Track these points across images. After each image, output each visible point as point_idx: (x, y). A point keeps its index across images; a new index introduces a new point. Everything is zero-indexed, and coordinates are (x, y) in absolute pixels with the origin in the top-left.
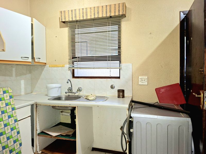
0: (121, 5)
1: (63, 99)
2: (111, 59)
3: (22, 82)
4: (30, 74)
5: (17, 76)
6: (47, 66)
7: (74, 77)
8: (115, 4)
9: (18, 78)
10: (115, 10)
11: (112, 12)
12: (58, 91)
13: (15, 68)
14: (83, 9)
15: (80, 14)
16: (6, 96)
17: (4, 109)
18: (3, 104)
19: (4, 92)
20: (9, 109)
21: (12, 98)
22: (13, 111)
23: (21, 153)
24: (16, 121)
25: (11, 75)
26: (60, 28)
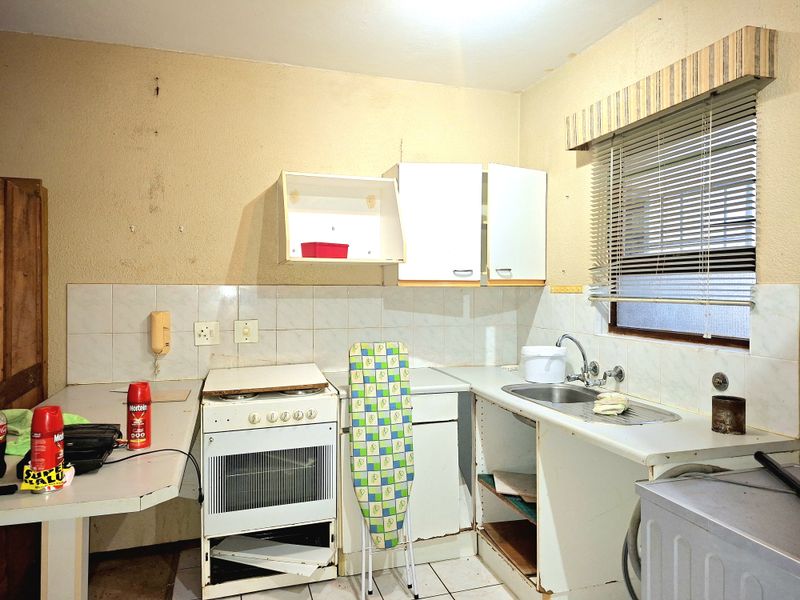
0: (731, 44)
1: (557, 395)
2: (711, 264)
3: (491, 333)
4: (515, 312)
5: (473, 315)
6: (547, 288)
7: (614, 326)
8: (713, 45)
9: (478, 320)
10: (712, 67)
11: (703, 77)
12: (547, 369)
13: (468, 296)
14: (618, 94)
15: (609, 112)
16: (393, 362)
17: (384, 387)
18: (382, 377)
19: (389, 352)
20: (394, 389)
21: (404, 366)
22: (404, 397)
23: (408, 496)
24: (406, 419)
25: (460, 314)
26: (578, 166)
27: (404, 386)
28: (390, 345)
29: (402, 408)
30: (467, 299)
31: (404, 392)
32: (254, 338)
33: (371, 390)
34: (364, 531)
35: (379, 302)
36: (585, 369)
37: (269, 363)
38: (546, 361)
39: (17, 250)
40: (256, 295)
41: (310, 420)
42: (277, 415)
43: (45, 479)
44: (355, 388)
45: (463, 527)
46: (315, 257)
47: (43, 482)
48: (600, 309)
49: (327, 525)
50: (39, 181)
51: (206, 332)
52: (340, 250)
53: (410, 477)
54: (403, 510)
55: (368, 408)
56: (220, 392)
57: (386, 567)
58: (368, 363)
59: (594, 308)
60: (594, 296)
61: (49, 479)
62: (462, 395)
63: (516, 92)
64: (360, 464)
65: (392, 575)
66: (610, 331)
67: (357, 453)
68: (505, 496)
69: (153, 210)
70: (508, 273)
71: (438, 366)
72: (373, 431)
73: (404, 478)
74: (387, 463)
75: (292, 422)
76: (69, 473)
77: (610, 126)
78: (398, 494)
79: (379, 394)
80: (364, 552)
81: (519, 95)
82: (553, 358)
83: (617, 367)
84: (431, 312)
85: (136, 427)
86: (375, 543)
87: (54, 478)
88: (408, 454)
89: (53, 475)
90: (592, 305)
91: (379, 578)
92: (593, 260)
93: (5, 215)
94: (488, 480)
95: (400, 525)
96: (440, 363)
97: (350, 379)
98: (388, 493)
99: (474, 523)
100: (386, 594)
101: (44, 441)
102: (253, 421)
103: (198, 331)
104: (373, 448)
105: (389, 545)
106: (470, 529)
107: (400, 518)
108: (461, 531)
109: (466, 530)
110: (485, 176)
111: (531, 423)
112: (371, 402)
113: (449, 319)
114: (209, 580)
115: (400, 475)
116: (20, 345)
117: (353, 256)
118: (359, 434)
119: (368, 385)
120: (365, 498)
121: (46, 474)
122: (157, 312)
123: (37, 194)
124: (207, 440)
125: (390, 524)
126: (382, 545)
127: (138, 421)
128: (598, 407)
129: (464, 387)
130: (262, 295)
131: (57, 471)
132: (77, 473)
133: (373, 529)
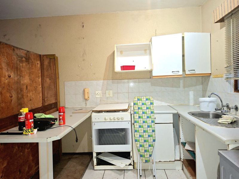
1: (211, 116)
3: (191, 93)
5: (184, 87)
6: (212, 76)
9: (186, 89)
12: (208, 106)
16: (148, 103)
17: (145, 111)
18: (144, 107)
19: (147, 99)
20: (149, 112)
21: (152, 104)
22: (152, 114)
23: (153, 147)
24: (153, 122)
25: (179, 87)
26: (220, 29)
27: (152, 111)
28: (147, 97)
29: (151, 118)
30: (181, 81)
31: (152, 113)
32: (111, 95)
33: (140, 112)
34: (139, 156)
35: (150, 83)
36: (223, 106)
37: (116, 103)
38: (207, 103)
39: (46, 73)
40: (111, 83)
41: (122, 120)
42: (112, 118)
43: (28, 131)
44: (135, 111)
45: (176, 159)
46: (124, 70)
47: (27, 132)
48: (230, 83)
49: (129, 152)
50: (55, 55)
51: (99, 94)
52: (133, 67)
53: (154, 141)
54: (152, 151)
55: (139, 117)
56: (97, 111)
57: (150, 168)
58: (139, 103)
59: (227, 82)
60: (227, 78)
61: (29, 131)
62: (174, 115)
63: (200, 6)
64: (137, 135)
65: (151, 171)
66: (235, 91)
67: (136, 131)
68: (188, 150)
69: (84, 60)
70: (194, 71)
71: (171, 105)
72: (141, 125)
73: (152, 141)
74: (146, 135)
75: (117, 120)
76: (36, 130)
77: (228, 10)
78: (150, 146)
79: (143, 113)
80: (139, 163)
81: (201, 7)
82: (210, 102)
83: (236, 105)
84: (168, 87)
85: (61, 119)
86: (142, 160)
87: (30, 131)
88: (153, 133)
89: (30, 130)
90: (227, 81)
91: (146, 172)
92: (226, 64)
93: (41, 63)
94: (184, 144)
95: (150, 156)
96: (172, 104)
97: (134, 108)
98: (146, 145)
99: (181, 159)
100: (147, 177)
101: (27, 121)
102: (105, 119)
103: (96, 94)
104: (141, 130)
105: (146, 161)
106: (179, 160)
107: (150, 153)
108: (175, 160)
109: (178, 160)
110: (183, 38)
111: (194, 125)
112: (140, 115)
113: (175, 89)
114: (96, 164)
115: (151, 140)
116: (49, 97)
117: (137, 69)
118: (137, 125)
119: (139, 110)
120: (138, 146)
121: (28, 130)
122: (86, 88)
123: (54, 58)
124: (93, 124)
125: (147, 155)
126: (144, 161)
127: (61, 117)
128: (220, 120)
129: (175, 112)
130: (113, 83)
131: (31, 129)
132: (38, 130)
133: (141, 156)
